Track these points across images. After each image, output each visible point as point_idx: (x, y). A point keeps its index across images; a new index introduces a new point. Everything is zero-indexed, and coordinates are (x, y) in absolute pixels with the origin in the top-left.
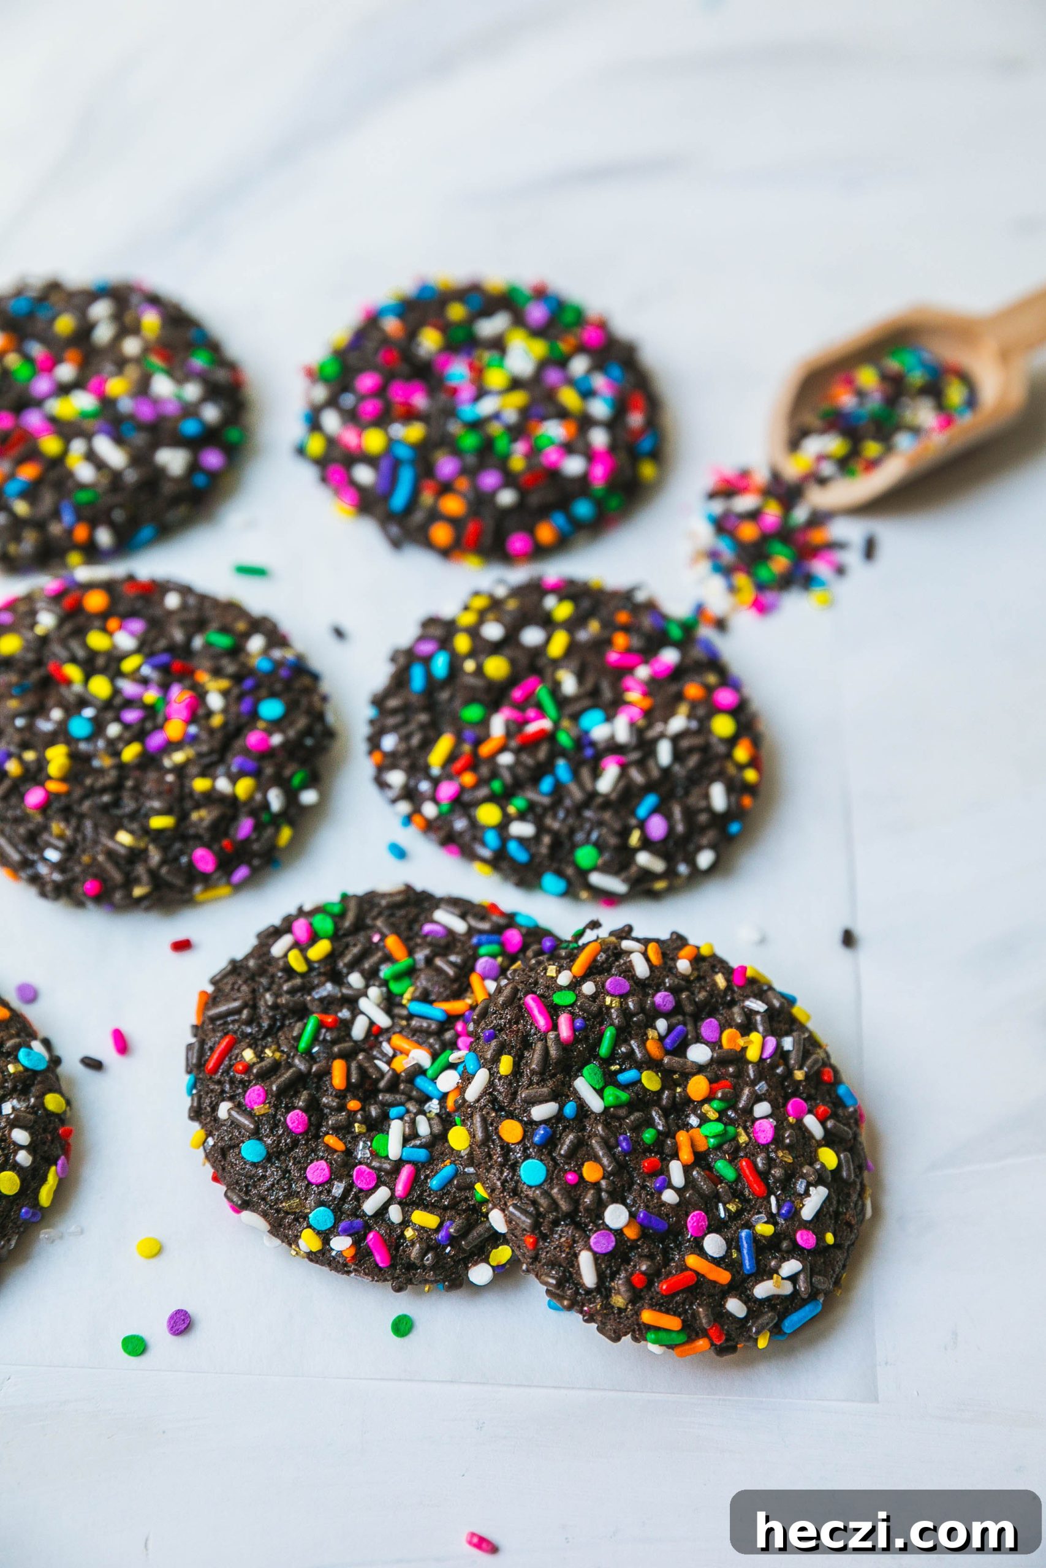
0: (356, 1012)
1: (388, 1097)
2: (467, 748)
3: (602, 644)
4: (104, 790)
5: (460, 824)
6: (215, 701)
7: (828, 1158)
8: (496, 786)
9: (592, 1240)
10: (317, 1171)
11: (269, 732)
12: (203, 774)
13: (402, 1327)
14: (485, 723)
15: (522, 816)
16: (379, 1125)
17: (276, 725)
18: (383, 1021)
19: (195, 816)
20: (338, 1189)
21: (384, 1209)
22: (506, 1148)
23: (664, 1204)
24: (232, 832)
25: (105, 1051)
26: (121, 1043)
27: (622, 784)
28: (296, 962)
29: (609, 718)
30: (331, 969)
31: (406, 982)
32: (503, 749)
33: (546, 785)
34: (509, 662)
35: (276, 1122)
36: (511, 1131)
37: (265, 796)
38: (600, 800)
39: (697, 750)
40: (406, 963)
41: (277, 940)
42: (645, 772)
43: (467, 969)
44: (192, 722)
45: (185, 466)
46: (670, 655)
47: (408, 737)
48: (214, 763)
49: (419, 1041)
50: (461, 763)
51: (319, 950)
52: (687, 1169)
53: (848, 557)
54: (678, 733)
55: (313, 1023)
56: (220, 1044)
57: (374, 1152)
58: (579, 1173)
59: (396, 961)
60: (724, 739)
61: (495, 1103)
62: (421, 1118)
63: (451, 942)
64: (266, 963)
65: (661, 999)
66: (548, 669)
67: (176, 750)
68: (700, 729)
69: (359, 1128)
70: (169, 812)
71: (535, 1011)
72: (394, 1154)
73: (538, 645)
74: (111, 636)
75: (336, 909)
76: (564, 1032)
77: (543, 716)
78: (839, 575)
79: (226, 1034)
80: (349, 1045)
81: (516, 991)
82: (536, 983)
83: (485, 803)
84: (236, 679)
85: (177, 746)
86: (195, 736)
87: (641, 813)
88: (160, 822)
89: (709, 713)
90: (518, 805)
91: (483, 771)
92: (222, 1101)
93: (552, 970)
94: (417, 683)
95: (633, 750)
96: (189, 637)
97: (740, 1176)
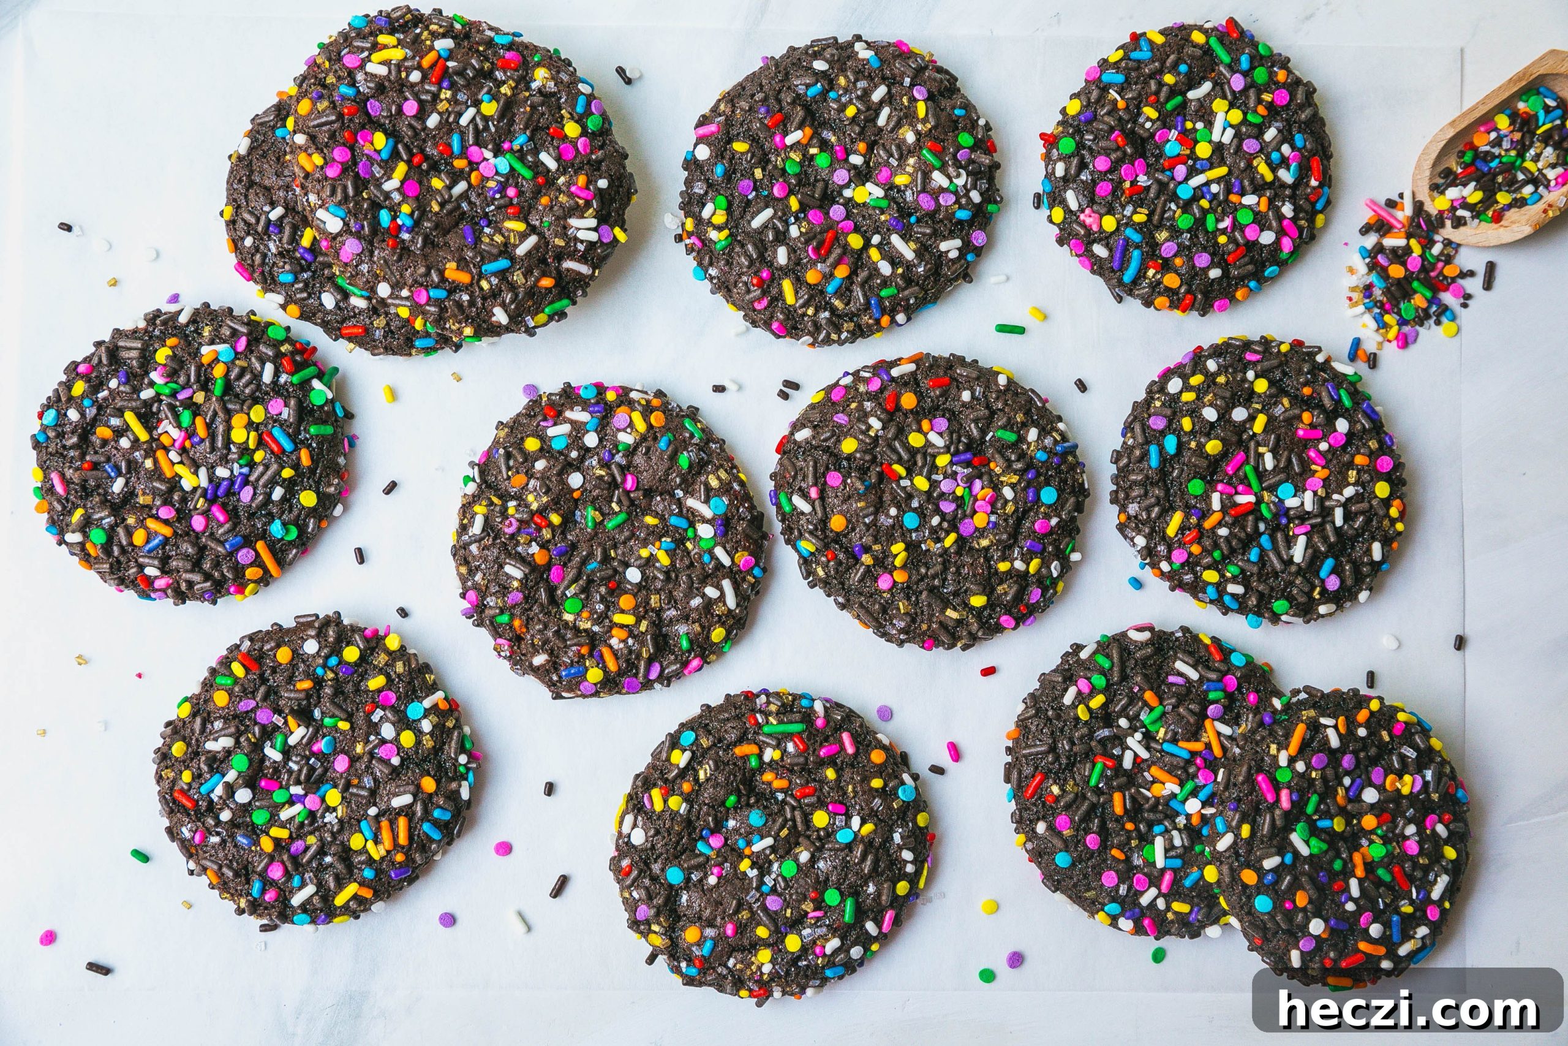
0: (1125, 748)
1: (1152, 816)
2: (1194, 520)
3: (1291, 421)
4: (934, 577)
5: (1188, 578)
6: (1008, 493)
7: (1450, 853)
8: (1217, 554)
9: (1300, 944)
10: (1109, 879)
11: (1047, 517)
12: (1003, 559)
13: (1158, 957)
14: (1206, 497)
15: (1234, 580)
16: (1146, 839)
17: (1055, 508)
18: (1144, 754)
19: (1000, 589)
20: (1123, 890)
21: (1153, 904)
22: (1245, 886)
23: (1346, 912)
24: (1027, 597)
25: (944, 759)
26: (955, 752)
27: (1310, 551)
28: (1082, 713)
29: (1299, 490)
30: (1105, 717)
31: (1159, 724)
32: (1220, 524)
33: (1254, 555)
34: (1222, 440)
35: (1079, 841)
36: (1249, 877)
37: (1049, 568)
38: (1293, 569)
39: (1362, 513)
40: (1159, 710)
41: (1066, 690)
42: (1325, 539)
43: (1202, 716)
44: (992, 513)
45: (959, 249)
46: (1342, 425)
47: (1148, 510)
48: (1010, 547)
49: (1169, 772)
50: (1190, 535)
51: (1097, 701)
52: (1361, 882)
53: (1473, 285)
54: (1348, 500)
55: (1099, 766)
56: (1033, 776)
57: (1146, 861)
58: (1294, 902)
59: (1152, 709)
60: (1382, 500)
61: (1237, 855)
62: (1175, 833)
63: (1189, 691)
64: (1060, 709)
65: (1347, 761)
66: (1252, 444)
67: (982, 536)
68: (1365, 495)
69: (1134, 843)
70: (983, 593)
71: (1264, 786)
72: (1160, 863)
73: (1245, 422)
74: (925, 435)
75: (1105, 663)
76: (1285, 803)
77: (1248, 490)
78: (1465, 306)
79: (1036, 768)
80: (1123, 780)
81: (1250, 768)
82: (1262, 760)
83: (1208, 567)
84: (1022, 473)
85: (981, 533)
86: (995, 524)
87: (1323, 574)
88: (978, 601)
89: (1372, 479)
90: (1232, 570)
91: (1207, 543)
92: (1038, 819)
93: (1273, 748)
94: (1154, 461)
95: (1316, 516)
96: (983, 432)
97: (1394, 878)
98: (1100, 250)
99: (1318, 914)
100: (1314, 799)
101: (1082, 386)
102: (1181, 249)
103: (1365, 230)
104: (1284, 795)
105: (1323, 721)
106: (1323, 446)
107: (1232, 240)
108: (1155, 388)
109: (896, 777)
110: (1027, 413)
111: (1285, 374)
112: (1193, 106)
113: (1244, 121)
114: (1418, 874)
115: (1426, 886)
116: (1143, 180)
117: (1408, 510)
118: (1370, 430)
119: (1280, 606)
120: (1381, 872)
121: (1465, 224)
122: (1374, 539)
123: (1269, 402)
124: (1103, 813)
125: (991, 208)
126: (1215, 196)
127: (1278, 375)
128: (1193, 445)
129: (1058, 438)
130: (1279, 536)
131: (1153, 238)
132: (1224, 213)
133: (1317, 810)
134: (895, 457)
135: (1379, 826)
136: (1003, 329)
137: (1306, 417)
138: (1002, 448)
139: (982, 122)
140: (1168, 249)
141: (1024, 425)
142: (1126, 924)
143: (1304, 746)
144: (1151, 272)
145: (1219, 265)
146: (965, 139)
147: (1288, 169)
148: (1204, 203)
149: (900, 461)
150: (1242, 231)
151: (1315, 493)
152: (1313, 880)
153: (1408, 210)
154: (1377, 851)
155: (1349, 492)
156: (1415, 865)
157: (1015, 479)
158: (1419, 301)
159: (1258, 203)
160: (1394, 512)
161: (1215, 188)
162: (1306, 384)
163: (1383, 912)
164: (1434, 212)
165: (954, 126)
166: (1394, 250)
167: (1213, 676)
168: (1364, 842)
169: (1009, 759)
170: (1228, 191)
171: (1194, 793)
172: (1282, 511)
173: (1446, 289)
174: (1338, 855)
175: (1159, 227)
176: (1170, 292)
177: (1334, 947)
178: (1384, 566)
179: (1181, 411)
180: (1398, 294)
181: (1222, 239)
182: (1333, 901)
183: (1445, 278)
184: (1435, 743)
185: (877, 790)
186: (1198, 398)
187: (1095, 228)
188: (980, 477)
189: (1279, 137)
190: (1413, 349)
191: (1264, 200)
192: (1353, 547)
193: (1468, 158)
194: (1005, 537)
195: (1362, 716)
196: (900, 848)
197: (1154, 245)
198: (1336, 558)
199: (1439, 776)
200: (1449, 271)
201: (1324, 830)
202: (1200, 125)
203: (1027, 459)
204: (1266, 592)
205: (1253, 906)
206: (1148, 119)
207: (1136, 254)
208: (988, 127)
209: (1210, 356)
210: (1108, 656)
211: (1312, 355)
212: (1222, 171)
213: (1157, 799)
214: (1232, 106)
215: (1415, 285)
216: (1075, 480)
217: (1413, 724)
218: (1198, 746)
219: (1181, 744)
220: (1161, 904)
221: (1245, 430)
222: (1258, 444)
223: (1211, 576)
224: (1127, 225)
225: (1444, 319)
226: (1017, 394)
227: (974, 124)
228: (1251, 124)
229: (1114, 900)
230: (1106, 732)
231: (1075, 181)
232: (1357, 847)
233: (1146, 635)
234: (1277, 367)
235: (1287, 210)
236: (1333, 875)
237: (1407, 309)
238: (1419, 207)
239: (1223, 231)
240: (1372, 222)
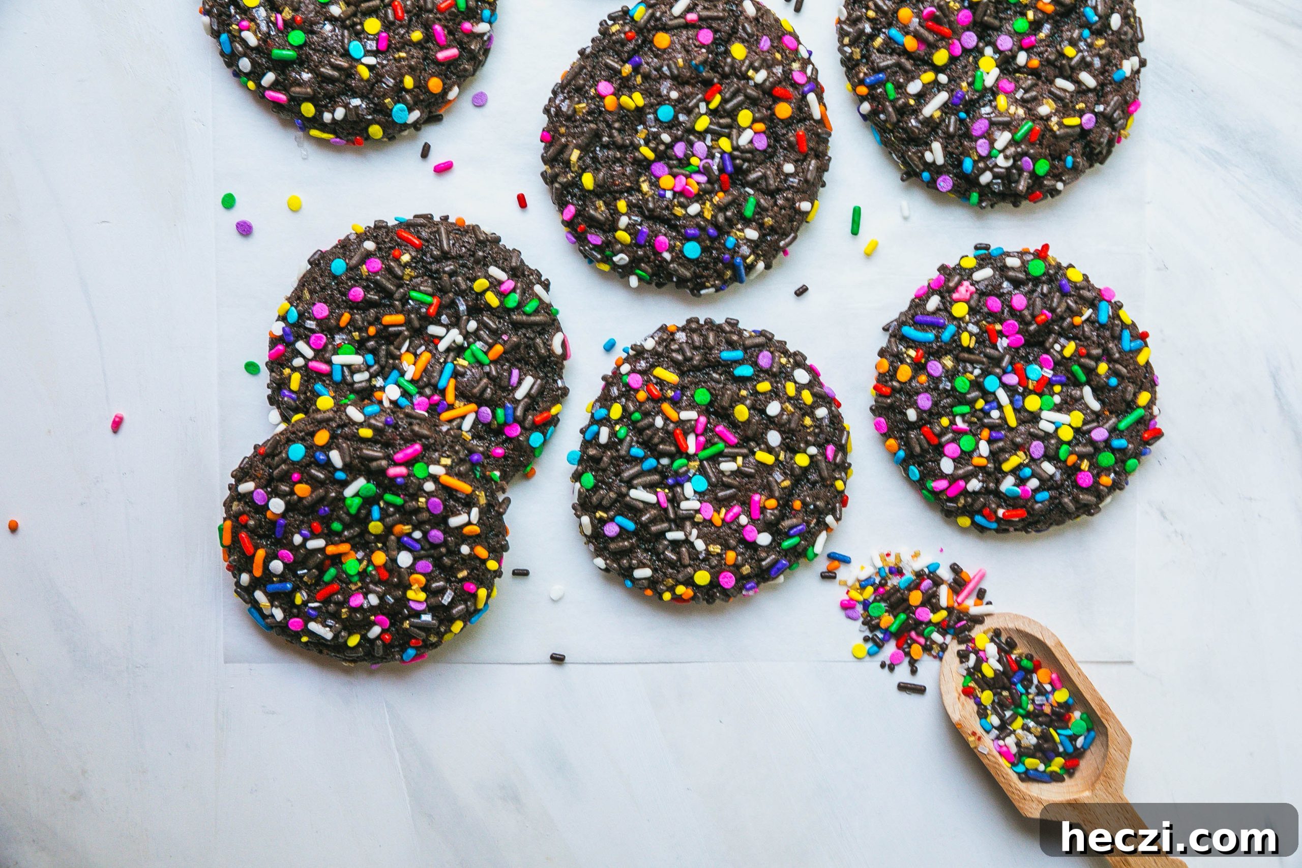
0: (448, 328)
1: (383, 353)
2: (670, 393)
3: (768, 489)
4: (611, 136)
5: (615, 391)
6: (694, 209)
7: (354, 641)
8: (637, 416)
9: (260, 490)
10: (321, 310)
11: (671, 249)
12: (630, 205)
13: (251, 368)
14: (692, 405)
15: (613, 434)
16: (360, 347)
17: (680, 257)
18: (442, 346)
19: (600, 203)
20: (311, 324)
21: (299, 354)
22: (312, 434)
23: (293, 536)
24: (593, 231)
25: (436, 158)
26: (443, 169)
27: (641, 505)
28: (481, 284)
29: (700, 495)
30: (478, 308)
31: (472, 360)
32: (666, 419)
33: (637, 451)
34: (748, 421)
35: (356, 281)
36: (322, 437)
37: (622, 251)
38: (624, 490)
39: (680, 559)
40: (485, 360)
41: (503, 270)
42: (653, 521)
43: (480, 401)
44: (675, 194)
45: (934, 163)
46: (764, 539)
47: (680, 350)
48: (642, 213)
49: (425, 370)
50: (656, 390)
51: (492, 299)
52: (322, 550)
53: (902, 673)
54: (692, 545)
55: (429, 299)
56: (419, 238)
57: (339, 346)
58: (300, 482)
59: (486, 353)
60: (692, 578)
61: (342, 426)
62: (366, 375)
63: (504, 389)
64: (484, 263)
65: (437, 535)
66: (745, 451)
67: (652, 184)
68: (698, 561)
69: (356, 335)
70: (597, 185)
71: (410, 451)
72: (337, 359)
73: (766, 443)
74: (750, 127)
75: (530, 307)
76: (393, 471)
77: (700, 447)
78: (883, 665)
79: (427, 241)
80: (416, 324)
81: (427, 438)
82: (436, 450)
83: (625, 409)
84: (714, 223)
85: (655, 184)
86: (663, 196)
87: (619, 519)
88: (588, 180)
89: (712, 567)
90: (621, 430)
91: (648, 406)
92: (377, 243)
93: (447, 461)
94: (727, 355)
95: (675, 513)
96: (754, 184)
97: (327, 584)
98: (934, 302)
99: (290, 507)
100: (399, 501)
101: (801, 292)
102: (935, 380)
103: (956, 569)
104: (402, 470)
105: (475, 511)
106: (743, 520)
107: (944, 431)
108: (798, 358)
109: (416, 103)
110: (773, 230)
111: (814, 484)
112: (1076, 393)
113: (1061, 442)
114: (332, 607)
115: (321, 616)
116: (1003, 343)
117: (685, 604)
118: (760, 567)
119: (589, 479)
120: (332, 571)
121: (962, 662)
122: (655, 570)
123: (787, 469)
124: (385, 306)
125: (975, 197)
126: (987, 414)
127: (813, 477)
128: (744, 393)
129: (749, 261)
130: (656, 477)
131: (946, 354)
132: (970, 423)
133: (388, 504)
134: (727, 95)
135: (377, 568)
136: (857, 212)
137: (772, 503)
138: (737, 203)
139: (1060, 186)
140: (935, 367)
141: (761, 226)
142: (278, 329)
143: (449, 491)
144: (912, 353)
145: (920, 418)
146: (1042, 167)
147: (1015, 485)
148: (980, 404)
149: (724, 101)
150: (954, 440)
151: (698, 511)
152: (321, 500)
153: (974, 610)
154: (352, 566)
155: (700, 545)
156: (340, 605)
157: (708, 215)
158: (887, 620)
159: (980, 456)
160: (680, 590)
161: (995, 414)
162: (805, 504)
163: (295, 575)
164: (973, 634)
165: (1056, 156)
166: (935, 595)
167: (519, 412)
168: (360, 554)
169: (437, 219)
170: (992, 427)
171: (405, 394)
172: (681, 479)
173: (899, 646)
174: (346, 527)
175: (957, 359)
176: (892, 373)
177: (259, 525)
178: (629, 583)
179: (777, 382)
180: (893, 599)
181: (945, 421)
182: (302, 522)
183: (910, 646)
184: (458, 626)
185: (402, 81)
186: (789, 399)
187: (955, 296)
188: (709, 181)
189: (1046, 476)
190: (841, 614)
191: (983, 462)
192: (646, 550)
193: (1026, 663)
194: (651, 205)
195: (482, 552)
196: (346, 106)
197: (938, 354)
198: (635, 533)
199: (426, 628)
200: (916, 650)
201: (369, 513)
202: (1057, 399)
203: (727, 228)
204: (602, 465)
205: (294, 442)
206: (1063, 347)
207: (930, 336)
208: (1054, 192)
209: (830, 411)
210: (536, 312)
211: (833, 511)
212: (1012, 421)
213: (399, 358)
214: (1077, 431)
215: (902, 617)
216: (708, 278)
217: (475, 604)
218: (450, 396)
219: (453, 382)
220: (298, 362)
221: (758, 445)
222: (745, 457)
223: (616, 411)
224: (959, 327)
225: (870, 645)
226: (791, 220)
227: (1058, 177)
228: (1058, 448)
229: (301, 315)
230: (462, 308)
231: (1001, 276)
232: (355, 548)
233: (558, 350)
234: (820, 475)
235: (974, 485)
236: (327, 521)
237: (879, 609)
238: (978, 620)
239: (953, 422)
240: (963, 575)
